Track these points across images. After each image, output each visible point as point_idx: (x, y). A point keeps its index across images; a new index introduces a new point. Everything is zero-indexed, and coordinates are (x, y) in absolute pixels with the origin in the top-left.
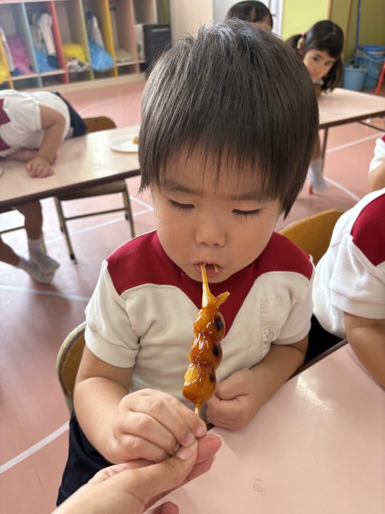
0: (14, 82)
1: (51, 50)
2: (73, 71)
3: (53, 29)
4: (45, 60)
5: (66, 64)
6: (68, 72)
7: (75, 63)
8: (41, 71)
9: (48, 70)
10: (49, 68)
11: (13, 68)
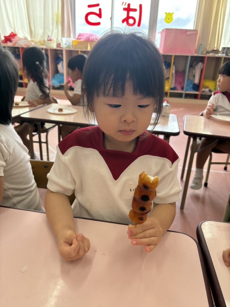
1: (197, 81)
4: (191, 86)
7: (207, 90)
9: (190, 91)
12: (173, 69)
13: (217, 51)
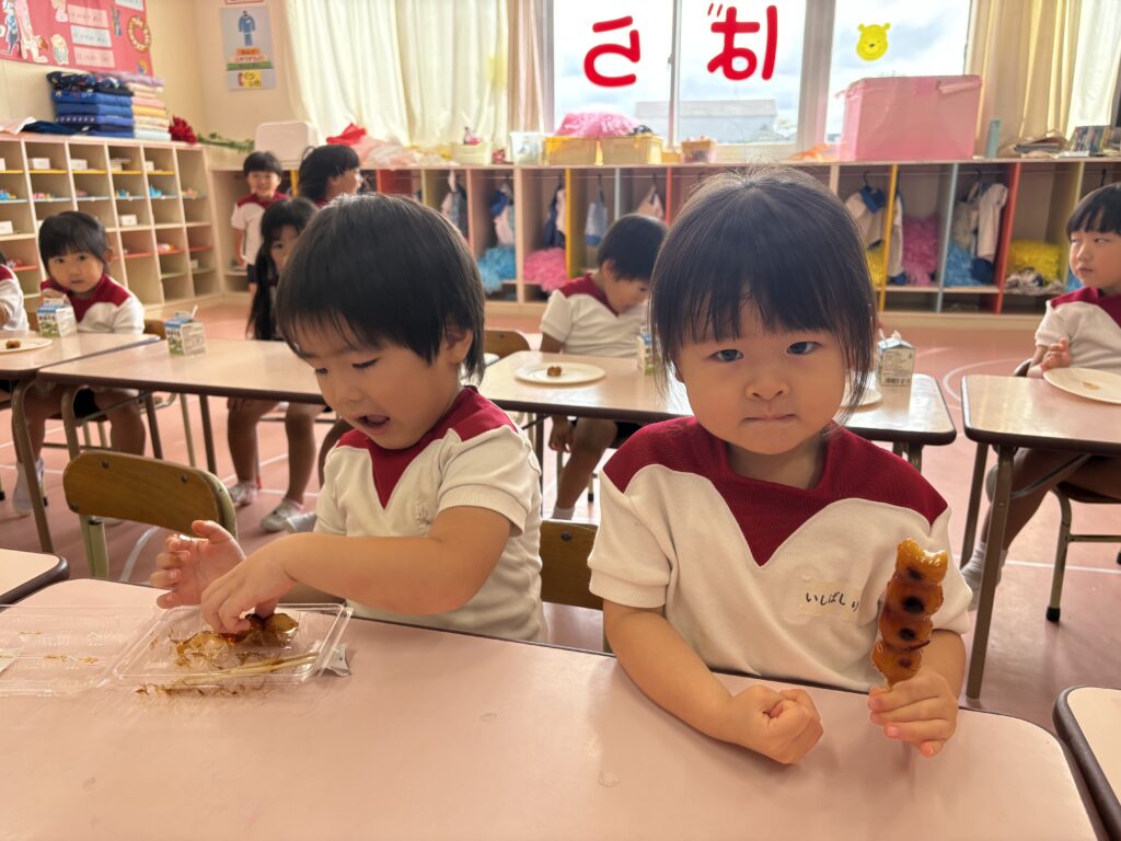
0: (888, 294)
1: (986, 249)
2: (1016, 291)
3: (1004, 212)
4: (967, 266)
5: (1008, 276)
6: (1005, 291)
7: (1029, 278)
8: (947, 285)
9: (965, 284)
10: (969, 280)
11: (897, 271)
12: (895, 212)
13: (1056, 143)
